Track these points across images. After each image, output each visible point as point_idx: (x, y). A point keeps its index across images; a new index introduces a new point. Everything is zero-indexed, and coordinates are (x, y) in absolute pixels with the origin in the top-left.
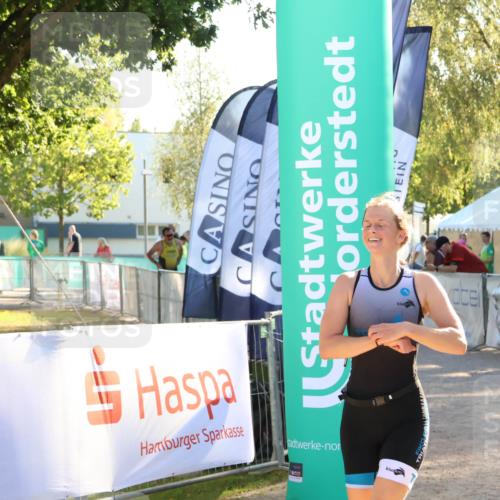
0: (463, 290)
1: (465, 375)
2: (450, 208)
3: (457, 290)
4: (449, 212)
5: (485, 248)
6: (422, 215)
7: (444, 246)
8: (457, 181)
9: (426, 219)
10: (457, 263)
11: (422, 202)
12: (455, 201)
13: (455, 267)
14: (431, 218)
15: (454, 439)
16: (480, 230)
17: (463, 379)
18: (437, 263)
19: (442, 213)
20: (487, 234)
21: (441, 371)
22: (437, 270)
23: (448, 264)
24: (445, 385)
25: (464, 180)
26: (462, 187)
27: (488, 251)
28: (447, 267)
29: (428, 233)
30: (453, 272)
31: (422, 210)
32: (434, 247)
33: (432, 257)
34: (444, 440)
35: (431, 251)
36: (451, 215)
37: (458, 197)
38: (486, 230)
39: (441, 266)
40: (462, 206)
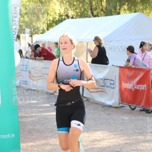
0: (46, 68)
1: (48, 105)
2: (41, 32)
3: (44, 68)
4: (41, 33)
5: (56, 50)
6: (29, 35)
7: (38, 48)
8: (44, 19)
9: (31, 36)
10: (44, 56)
11: (29, 28)
12: (43, 29)
13: (43, 58)
14: (33, 36)
15: (43, 133)
16: (54, 41)
17: (47, 107)
18: (35, 56)
19: (38, 34)
20: (57, 44)
21: (37, 104)
22: (35, 59)
23: (40, 57)
24: (39, 110)
25: (47, 19)
26: (46, 22)
27: (58, 51)
28: (40, 58)
29: (32, 43)
30: (42, 60)
31: (29, 32)
32: (34, 49)
33: (33, 53)
34: (39, 134)
35: (33, 51)
36: (42, 35)
37: (45, 26)
38: (56, 42)
39: (37, 58)
40: (46, 31)
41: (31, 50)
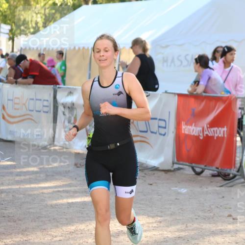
0: (37, 100)
1: (35, 169)
3: (33, 99)
6: (7, 36)
7: (23, 62)
8: (39, 6)
9: (12, 39)
10: (34, 77)
13: (32, 80)
14: (15, 39)
15: (20, 222)
17: (33, 173)
18: (16, 77)
22: (16, 83)
23: (25, 78)
24: (17, 178)
25: (45, 5)
27: (61, 67)
28: (25, 80)
29: (13, 51)
30: (29, 84)
31: (8, 31)
32: (15, 64)
33: (13, 72)
34: (12, 224)
35: (13, 67)
36: (33, 35)
39: (20, 80)
41: (8, 66)
